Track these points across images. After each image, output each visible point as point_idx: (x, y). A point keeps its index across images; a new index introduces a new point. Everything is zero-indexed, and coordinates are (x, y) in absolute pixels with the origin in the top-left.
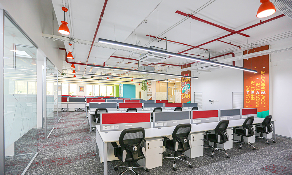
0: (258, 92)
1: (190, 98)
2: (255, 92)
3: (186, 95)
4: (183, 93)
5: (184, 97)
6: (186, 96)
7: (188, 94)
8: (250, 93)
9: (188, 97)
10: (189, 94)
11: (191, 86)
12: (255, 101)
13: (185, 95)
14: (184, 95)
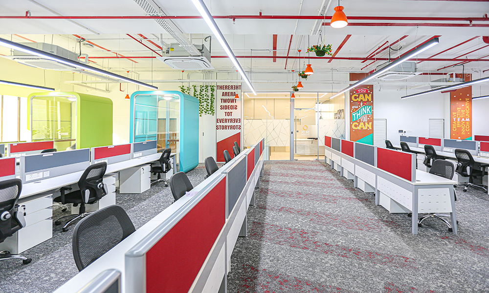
0: (463, 120)
1: (371, 128)
2: (461, 119)
3: (362, 124)
4: (356, 121)
5: (359, 128)
6: (363, 127)
7: (366, 123)
8: (456, 120)
9: (368, 128)
10: (370, 123)
11: (373, 109)
12: (461, 128)
13: (359, 124)
14: (357, 124)
